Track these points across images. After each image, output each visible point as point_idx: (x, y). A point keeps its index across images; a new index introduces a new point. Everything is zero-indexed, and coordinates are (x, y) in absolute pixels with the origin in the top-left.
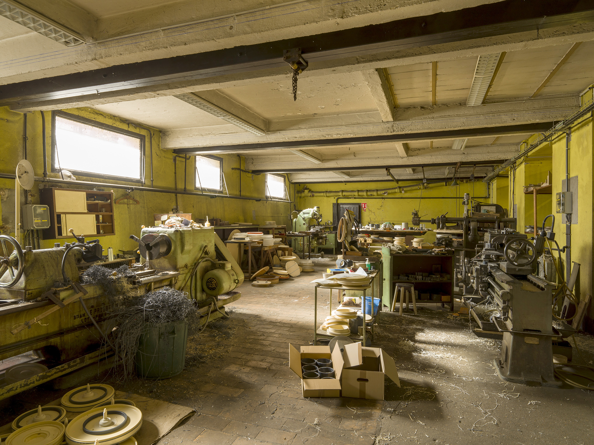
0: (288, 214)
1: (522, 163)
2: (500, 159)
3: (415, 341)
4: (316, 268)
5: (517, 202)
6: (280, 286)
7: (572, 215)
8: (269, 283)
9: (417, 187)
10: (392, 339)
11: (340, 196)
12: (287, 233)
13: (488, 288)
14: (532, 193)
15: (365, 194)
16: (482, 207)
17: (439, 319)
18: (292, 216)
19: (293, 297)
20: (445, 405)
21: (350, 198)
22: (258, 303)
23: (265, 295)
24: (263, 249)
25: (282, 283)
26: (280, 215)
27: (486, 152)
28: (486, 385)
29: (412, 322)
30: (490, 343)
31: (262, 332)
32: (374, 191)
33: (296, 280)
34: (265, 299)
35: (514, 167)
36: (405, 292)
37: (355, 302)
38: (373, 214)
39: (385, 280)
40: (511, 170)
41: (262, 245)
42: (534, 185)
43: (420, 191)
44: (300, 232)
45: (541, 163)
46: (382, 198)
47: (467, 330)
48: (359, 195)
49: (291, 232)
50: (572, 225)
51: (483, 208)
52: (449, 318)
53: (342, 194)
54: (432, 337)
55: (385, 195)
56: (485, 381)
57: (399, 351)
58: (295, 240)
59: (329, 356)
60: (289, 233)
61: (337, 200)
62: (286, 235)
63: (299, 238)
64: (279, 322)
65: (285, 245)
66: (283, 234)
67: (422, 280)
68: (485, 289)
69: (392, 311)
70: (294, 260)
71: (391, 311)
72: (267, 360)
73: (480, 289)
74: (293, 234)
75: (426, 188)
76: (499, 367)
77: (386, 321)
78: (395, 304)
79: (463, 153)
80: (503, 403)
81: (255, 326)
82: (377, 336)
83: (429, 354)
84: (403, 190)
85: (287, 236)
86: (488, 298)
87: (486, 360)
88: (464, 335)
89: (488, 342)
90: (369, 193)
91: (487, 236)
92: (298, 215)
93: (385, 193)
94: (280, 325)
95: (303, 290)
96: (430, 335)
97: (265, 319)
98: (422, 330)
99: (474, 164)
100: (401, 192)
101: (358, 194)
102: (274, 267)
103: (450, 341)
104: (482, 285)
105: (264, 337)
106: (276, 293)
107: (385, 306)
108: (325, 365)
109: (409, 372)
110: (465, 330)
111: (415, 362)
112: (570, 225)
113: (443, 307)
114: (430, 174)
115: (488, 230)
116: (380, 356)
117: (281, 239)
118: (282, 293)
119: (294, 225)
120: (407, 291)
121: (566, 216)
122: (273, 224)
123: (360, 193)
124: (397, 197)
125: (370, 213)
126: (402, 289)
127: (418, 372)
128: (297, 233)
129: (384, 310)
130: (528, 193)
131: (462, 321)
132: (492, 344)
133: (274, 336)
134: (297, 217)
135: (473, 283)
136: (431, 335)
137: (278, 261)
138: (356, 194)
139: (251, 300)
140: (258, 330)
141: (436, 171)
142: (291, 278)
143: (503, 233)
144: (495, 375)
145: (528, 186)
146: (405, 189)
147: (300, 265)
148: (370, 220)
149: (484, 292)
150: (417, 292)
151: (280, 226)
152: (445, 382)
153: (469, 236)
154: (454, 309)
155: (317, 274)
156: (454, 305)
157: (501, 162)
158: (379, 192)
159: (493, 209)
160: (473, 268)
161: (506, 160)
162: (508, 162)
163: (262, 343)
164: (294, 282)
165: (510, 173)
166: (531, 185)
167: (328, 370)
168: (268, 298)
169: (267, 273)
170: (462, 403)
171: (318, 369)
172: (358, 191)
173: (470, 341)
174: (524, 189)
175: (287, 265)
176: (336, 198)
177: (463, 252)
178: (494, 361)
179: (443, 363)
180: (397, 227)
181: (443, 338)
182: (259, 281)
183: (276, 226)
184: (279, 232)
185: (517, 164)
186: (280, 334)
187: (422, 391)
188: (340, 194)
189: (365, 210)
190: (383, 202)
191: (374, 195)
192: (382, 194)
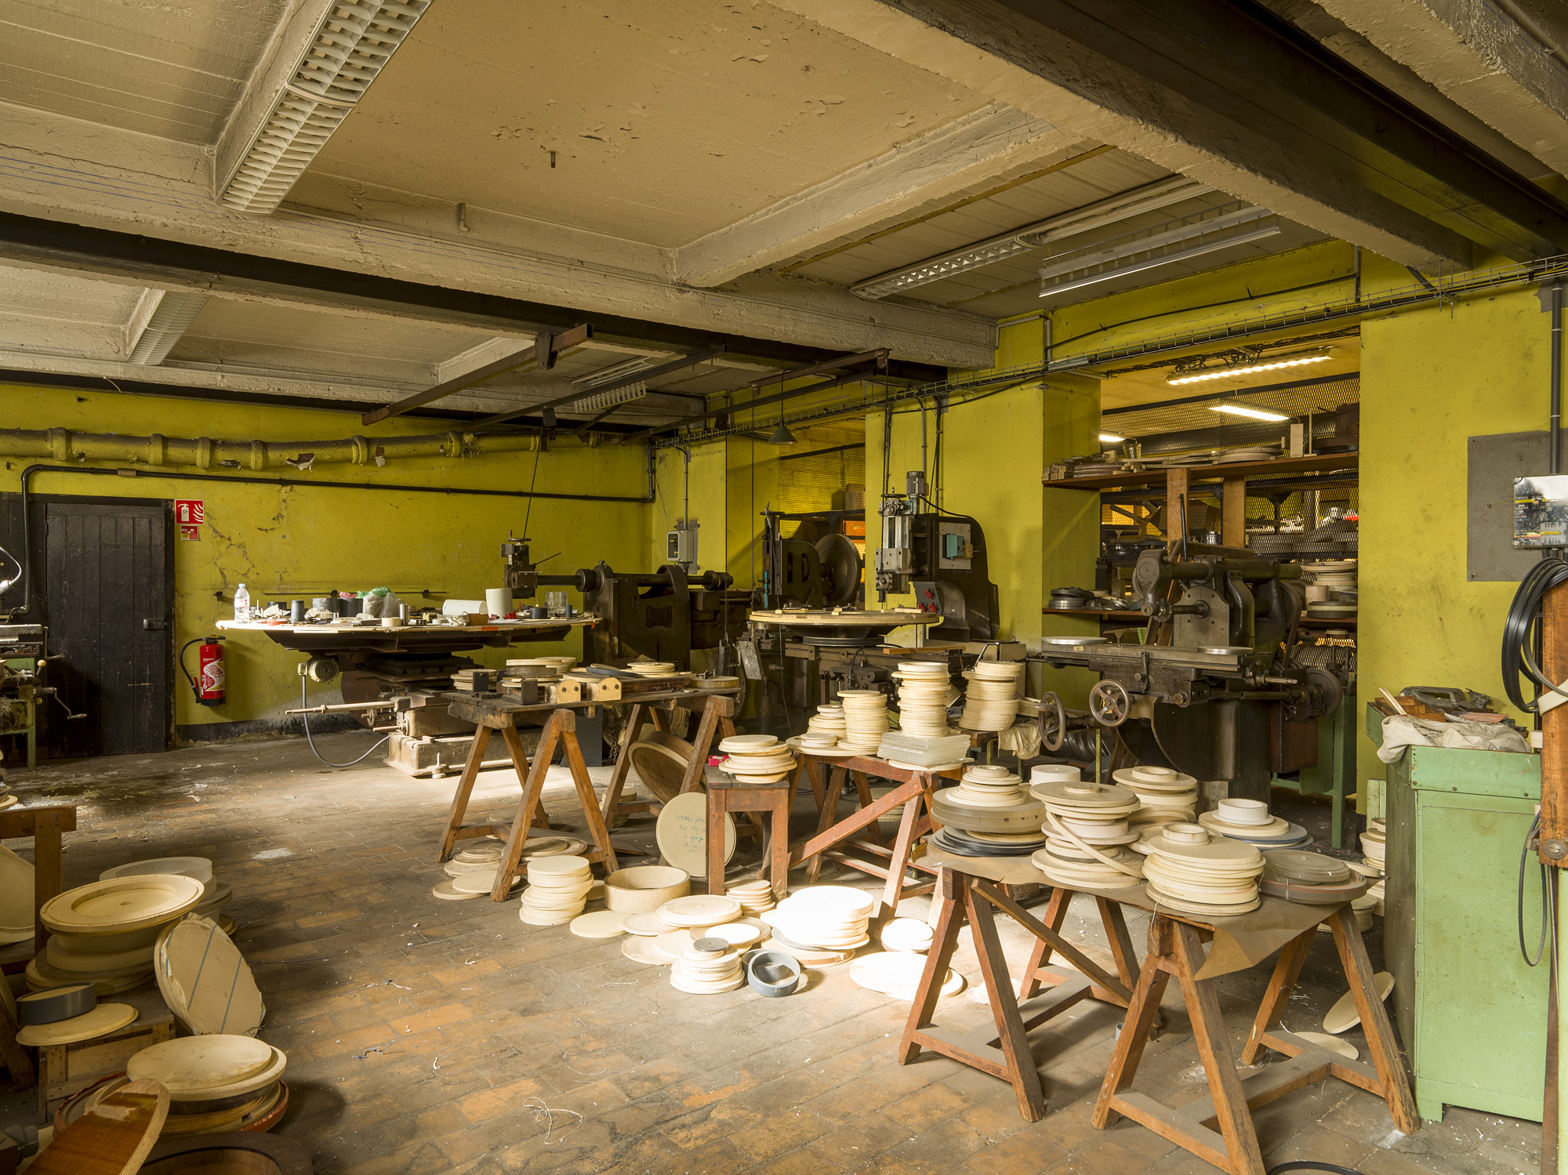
1: (1016, 385)
11: (51, 456)
15: (201, 456)
16: (941, 526)
21: (113, 472)
27: (926, 330)
38: (237, 553)
43: (450, 462)
45: (1072, 391)
46: (283, 482)
48: (166, 462)
53: (68, 446)
55: (301, 467)
61: (28, 476)
84: (380, 452)
90: (222, 456)
93: (302, 459)
100: (370, 461)
101: (165, 454)
123: (176, 453)
124: (348, 479)
125: (223, 548)
138: (154, 452)
146: (388, 449)
148: (220, 579)
158: (273, 455)
159: (966, 532)
172: (166, 441)
176: (21, 466)
188: (57, 446)
189: (195, 534)
190: (284, 501)
191: (247, 467)
192: (289, 463)
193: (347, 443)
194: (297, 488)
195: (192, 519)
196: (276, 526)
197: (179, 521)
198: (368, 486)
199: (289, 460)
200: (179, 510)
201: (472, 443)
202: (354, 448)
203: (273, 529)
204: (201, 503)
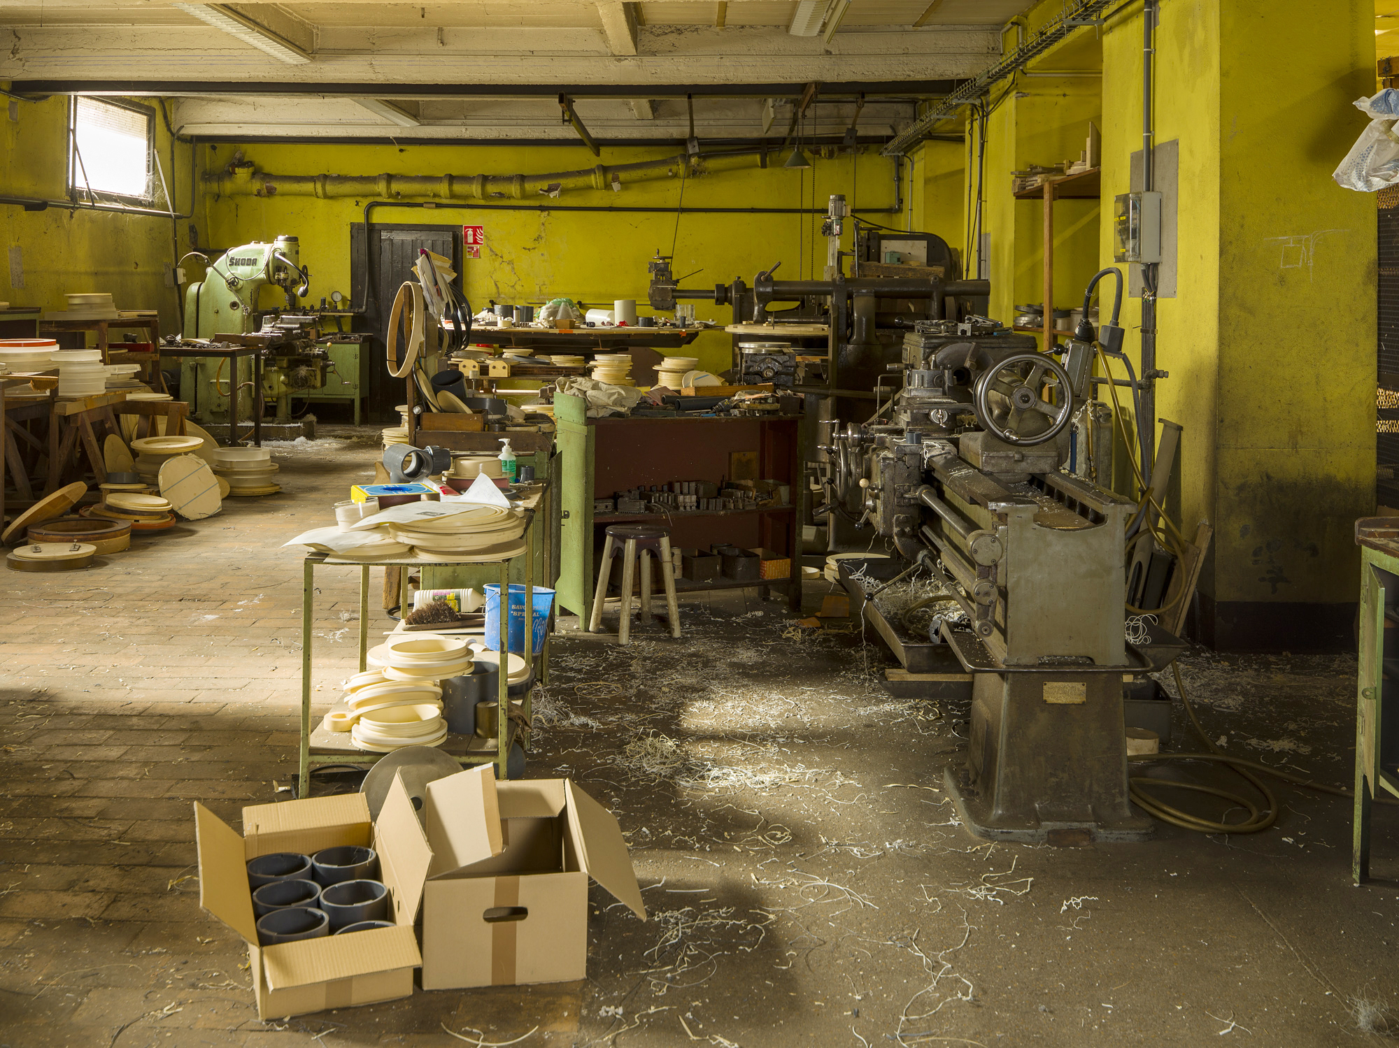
0: (167, 266)
1: (1007, 93)
2: (941, 78)
3: (681, 735)
4: (287, 481)
5: (990, 227)
6: (134, 561)
7: (1160, 268)
8: (87, 549)
9: (664, 170)
10: (597, 736)
11: (379, 195)
12: (162, 341)
13: (920, 526)
14: (1037, 194)
15: (475, 189)
16: (884, 243)
17: (756, 643)
18: (181, 272)
19: (197, 604)
20: (803, 960)
21: (421, 205)
22: (39, 639)
23: (69, 604)
24: (58, 409)
25: (145, 547)
26: (132, 268)
27: (900, 51)
28: (926, 862)
29: (667, 664)
30: (927, 712)
31: (66, 762)
32: (509, 179)
33: (204, 531)
34: (70, 620)
35: (982, 106)
36: (638, 558)
37: (457, 609)
38: (507, 268)
39: (567, 516)
40: (972, 115)
41: (55, 392)
42: (1043, 168)
43: (677, 183)
44: (218, 338)
45: (1064, 95)
46: (542, 208)
47: (850, 676)
48: (453, 196)
49: (179, 338)
50: (1158, 300)
51: (888, 246)
52: (788, 639)
53: (388, 187)
54: (739, 711)
55: (552, 195)
56: (922, 850)
57: (627, 780)
58: (195, 369)
59: (366, 834)
60: (171, 343)
61: (369, 211)
62: (156, 351)
63: (212, 362)
64: (139, 715)
65: (156, 391)
66: (145, 348)
67: (698, 507)
68: (913, 529)
69: (590, 629)
70: (193, 452)
71: (587, 630)
72: (91, 883)
73: (896, 530)
74: (188, 344)
75: (694, 173)
76: (962, 795)
77: (571, 669)
78: (602, 602)
79: (827, 51)
80: (985, 919)
81: (29, 740)
82: (542, 728)
83: (733, 778)
84: (615, 179)
85: (164, 353)
86: (923, 561)
87: (918, 776)
88: (841, 692)
89: (918, 710)
90: (492, 188)
91: (913, 345)
92: (209, 270)
93: (550, 190)
94: (141, 723)
95: (239, 573)
96: (730, 704)
97: (73, 704)
98: (700, 691)
99: (861, 91)
100: (608, 187)
101: (451, 190)
102: (107, 481)
103: (797, 721)
104: (902, 516)
105: (76, 783)
106: (119, 590)
107: (565, 612)
108: (350, 875)
109: (666, 853)
110: (844, 676)
111: (686, 813)
112: (1155, 301)
113: (764, 599)
114: (711, 122)
115: (918, 324)
116: (564, 811)
117: (137, 368)
118: (147, 590)
119: (190, 308)
120: (644, 552)
121: (1144, 271)
122: (102, 305)
123: (458, 188)
124: (594, 204)
125: (497, 264)
126: (630, 545)
127: (702, 849)
128: (204, 341)
129: (564, 628)
130: (1026, 194)
131: (832, 644)
132: (931, 717)
133: (121, 773)
134: (202, 277)
135: (874, 510)
136: (733, 707)
137: (125, 458)
138: (443, 188)
139: (9, 629)
140: (48, 756)
141: (730, 114)
142: (182, 525)
143: (964, 332)
144: (952, 826)
145: (1024, 173)
146: (623, 176)
147: (221, 471)
148: (494, 290)
149: (909, 541)
150: (677, 551)
151: (131, 315)
152: (794, 875)
153: (850, 347)
154: (803, 603)
155: (291, 503)
156: (804, 591)
157: (945, 87)
158: (529, 186)
159: (918, 250)
160: (870, 459)
161: (961, 82)
162: (965, 87)
163: (67, 809)
164: (199, 543)
165: (968, 127)
166: (1036, 167)
167: (363, 892)
168: (83, 616)
169: (75, 509)
170: (858, 943)
171: (320, 893)
172: (451, 179)
173: (862, 711)
174: (1014, 182)
175: (166, 474)
176: (365, 203)
177: (829, 401)
178: (946, 774)
179: (780, 804)
180: (597, 317)
181: (774, 712)
182: (42, 546)
183: (114, 314)
184: (126, 336)
185: (992, 97)
186: (146, 763)
187: (717, 922)
188: (381, 187)
189: (477, 254)
190: (543, 224)
191: (510, 197)
192: (541, 192)
193: (587, 172)
194: (552, 212)
195: (475, 242)
196: (537, 245)
197: (466, 243)
198: (611, 209)
199: (541, 190)
200: (466, 234)
201: (698, 165)
202: (593, 177)
203: (534, 248)
204: (481, 227)
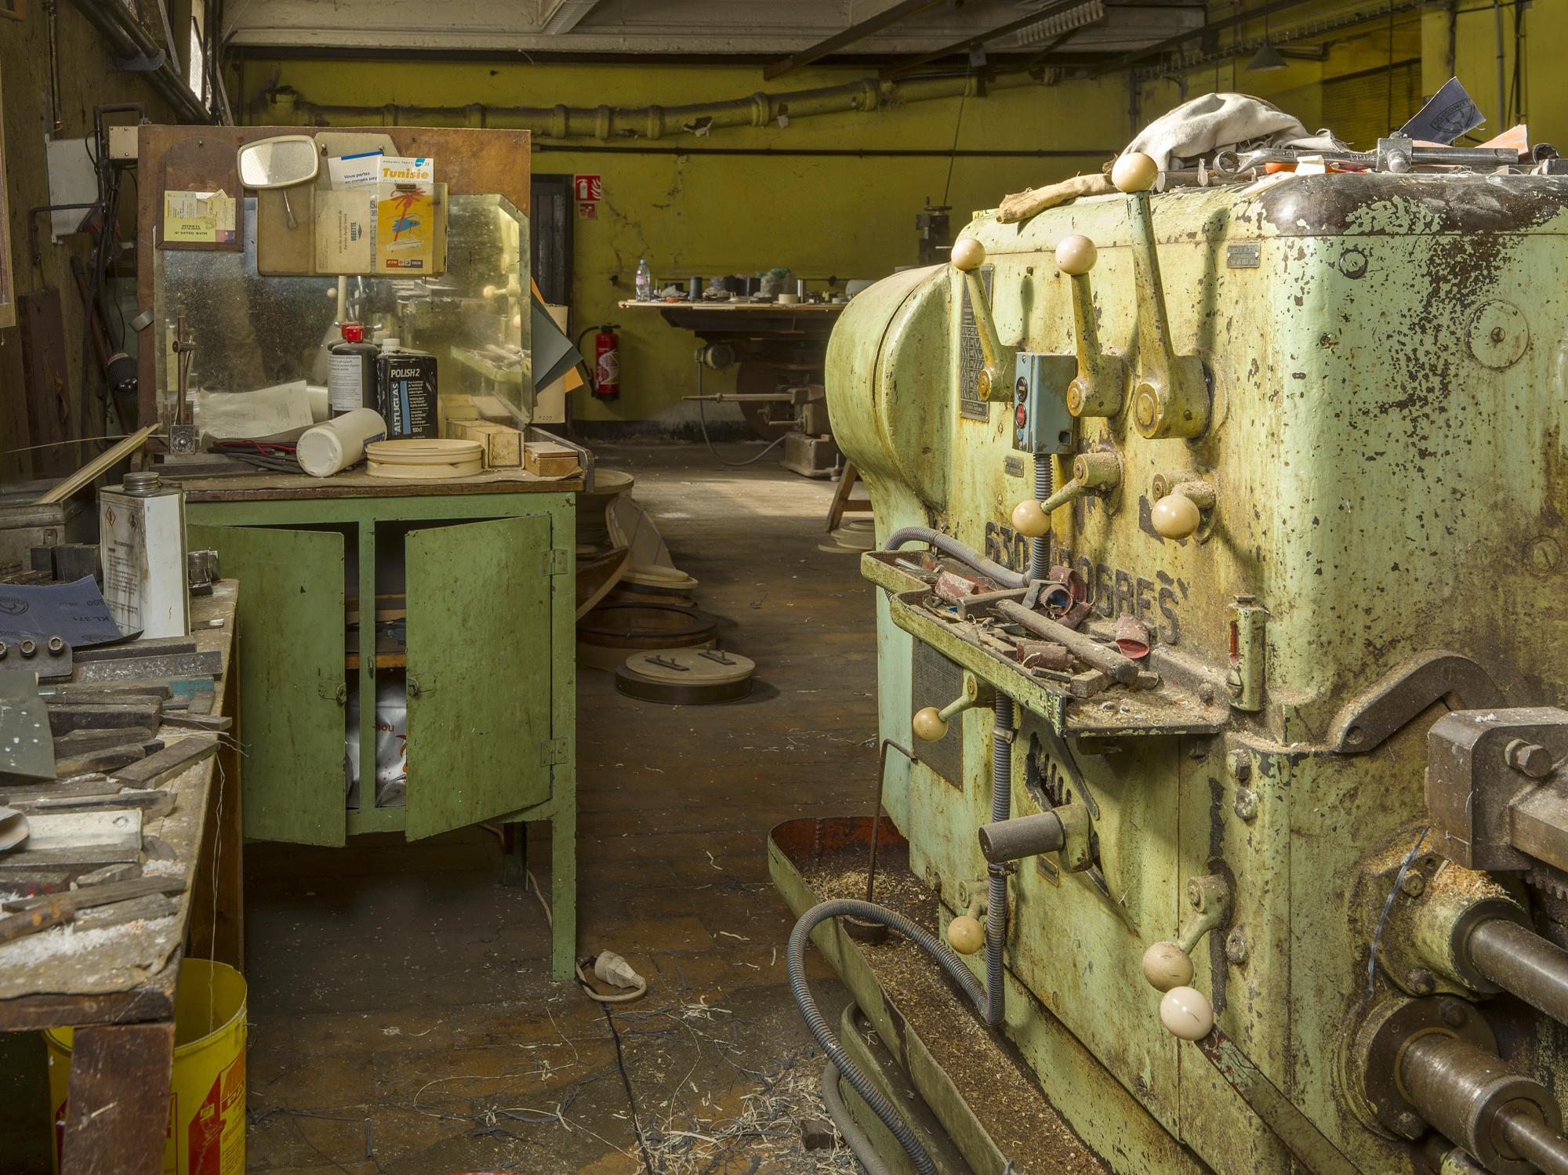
9: (845, 100)
15: (600, 125)
32: (642, 112)
38: (633, 232)
43: (863, 116)
46: (679, 152)
48: (568, 134)
55: (698, 133)
75: (883, 102)
84: (783, 110)
90: (621, 124)
93: (700, 124)
101: (567, 127)
123: (577, 123)
124: (747, 146)
125: (619, 227)
138: (557, 124)
146: (792, 107)
148: (616, 263)
158: (670, 121)
172: (568, 112)
188: (474, 122)
189: (592, 213)
190: (680, 173)
191: (643, 136)
192: (686, 129)
193: (747, 102)
194: (694, 157)
195: (590, 196)
196: (671, 202)
197: (579, 198)
198: (769, 152)
199: (686, 126)
200: (578, 185)
201: (890, 93)
202: (754, 108)
203: (668, 206)
204: (598, 177)
